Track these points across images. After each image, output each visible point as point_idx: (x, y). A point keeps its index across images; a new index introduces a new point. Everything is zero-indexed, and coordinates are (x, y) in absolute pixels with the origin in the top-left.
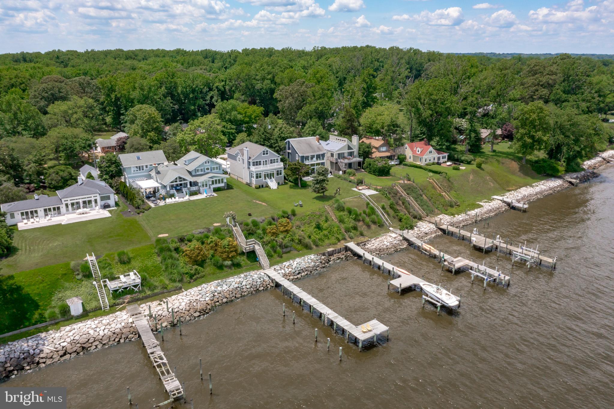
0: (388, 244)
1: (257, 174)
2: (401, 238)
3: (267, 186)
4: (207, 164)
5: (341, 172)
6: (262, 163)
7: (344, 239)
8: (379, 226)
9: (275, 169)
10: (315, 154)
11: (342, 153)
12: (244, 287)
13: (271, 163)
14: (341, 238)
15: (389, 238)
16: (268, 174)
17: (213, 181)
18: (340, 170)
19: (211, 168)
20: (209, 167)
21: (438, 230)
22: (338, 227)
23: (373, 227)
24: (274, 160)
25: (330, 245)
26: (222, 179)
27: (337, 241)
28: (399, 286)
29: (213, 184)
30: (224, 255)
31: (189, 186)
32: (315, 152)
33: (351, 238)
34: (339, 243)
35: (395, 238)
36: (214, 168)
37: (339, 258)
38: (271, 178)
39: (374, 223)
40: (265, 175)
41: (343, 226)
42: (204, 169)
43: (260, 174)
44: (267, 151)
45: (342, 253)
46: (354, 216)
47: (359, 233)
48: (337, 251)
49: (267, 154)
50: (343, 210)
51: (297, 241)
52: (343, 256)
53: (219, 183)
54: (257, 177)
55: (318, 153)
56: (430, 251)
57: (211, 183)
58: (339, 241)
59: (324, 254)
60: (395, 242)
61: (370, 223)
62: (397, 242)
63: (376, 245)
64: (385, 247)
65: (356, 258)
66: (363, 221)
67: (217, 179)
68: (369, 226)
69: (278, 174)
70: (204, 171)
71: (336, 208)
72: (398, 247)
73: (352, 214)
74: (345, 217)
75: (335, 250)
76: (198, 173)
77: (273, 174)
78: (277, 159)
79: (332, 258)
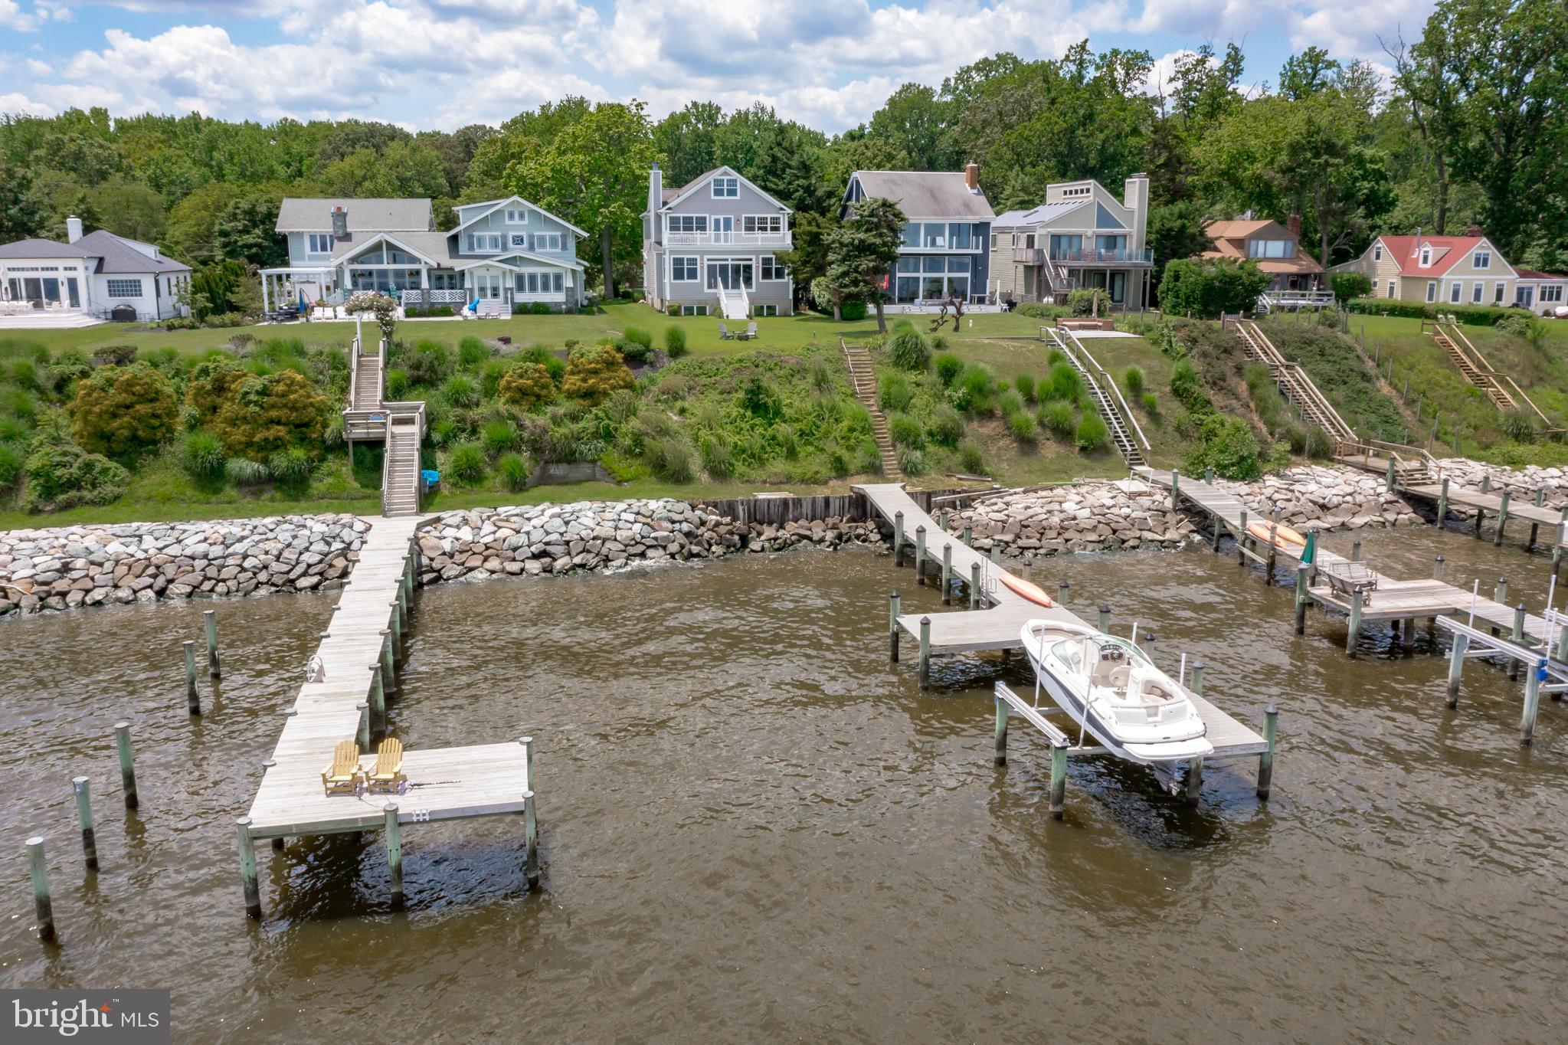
1: (678, 262)
2: (1169, 503)
3: (717, 312)
4: (517, 221)
5: (1048, 300)
6: (710, 224)
7: (872, 469)
8: (1083, 449)
9: (757, 252)
10: (947, 221)
11: (1070, 237)
12: (230, 561)
13: (750, 228)
14: (854, 464)
15: (1099, 493)
16: (724, 268)
17: (520, 278)
18: (1049, 291)
19: (531, 237)
20: (524, 234)
21: (1401, 502)
23: (1051, 449)
24: (763, 220)
25: (790, 480)
26: (558, 278)
27: (827, 473)
29: (520, 287)
30: (238, 435)
31: (425, 284)
32: (944, 214)
33: (910, 471)
34: (831, 480)
35: (1135, 498)
36: (542, 239)
37: (803, 537)
38: (736, 286)
39: (1063, 433)
40: (711, 269)
41: (889, 419)
42: (504, 237)
43: (693, 261)
44: (733, 182)
45: (829, 520)
46: (962, 395)
47: (959, 457)
48: (807, 508)
49: (732, 192)
50: (920, 365)
51: (628, 442)
52: (829, 535)
53: (546, 288)
54: (678, 274)
55: (956, 220)
56: (1273, 546)
57: (511, 283)
58: (840, 471)
59: (729, 509)
60: (1125, 511)
61: (1040, 434)
62: (1135, 514)
64: (1055, 519)
66: (1005, 418)
67: (538, 270)
68: (1027, 444)
69: (767, 274)
70: (505, 248)
71: (889, 356)
72: (1130, 534)
75: (798, 502)
76: (478, 251)
77: (748, 268)
78: (775, 220)
79: (770, 533)
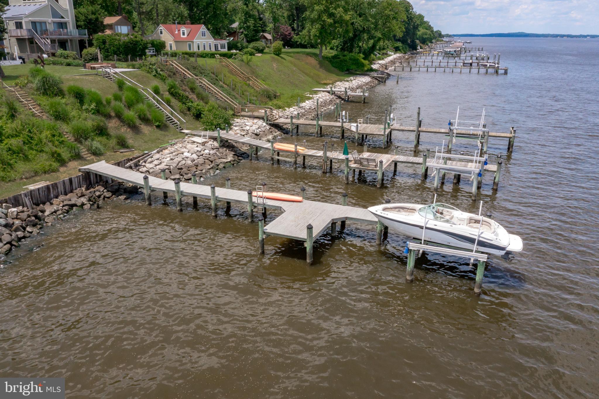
0: (195, 156)
2: (217, 144)
5: (44, 56)
7: (77, 157)
8: (158, 127)
11: (40, 23)
14: (65, 154)
15: (189, 146)
21: (273, 129)
22: (53, 128)
23: (145, 129)
25: (36, 173)
27: (55, 165)
28: (303, 235)
33: (98, 153)
34: (62, 169)
35: (204, 144)
37: (72, 206)
39: (145, 120)
41: (65, 128)
45: (78, 191)
46: (93, 106)
47: (113, 142)
48: (61, 188)
50: (60, 93)
52: (84, 200)
56: (297, 152)
58: (63, 163)
60: (207, 151)
61: (138, 122)
62: (212, 152)
63: (166, 160)
64: (189, 162)
65: (122, 197)
66: (119, 116)
68: (134, 128)
71: (38, 89)
72: (219, 161)
73: (87, 100)
74: (69, 108)
75: (55, 186)
79: (48, 209)
